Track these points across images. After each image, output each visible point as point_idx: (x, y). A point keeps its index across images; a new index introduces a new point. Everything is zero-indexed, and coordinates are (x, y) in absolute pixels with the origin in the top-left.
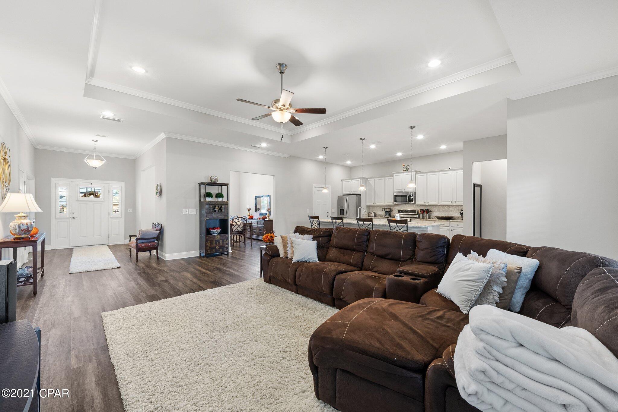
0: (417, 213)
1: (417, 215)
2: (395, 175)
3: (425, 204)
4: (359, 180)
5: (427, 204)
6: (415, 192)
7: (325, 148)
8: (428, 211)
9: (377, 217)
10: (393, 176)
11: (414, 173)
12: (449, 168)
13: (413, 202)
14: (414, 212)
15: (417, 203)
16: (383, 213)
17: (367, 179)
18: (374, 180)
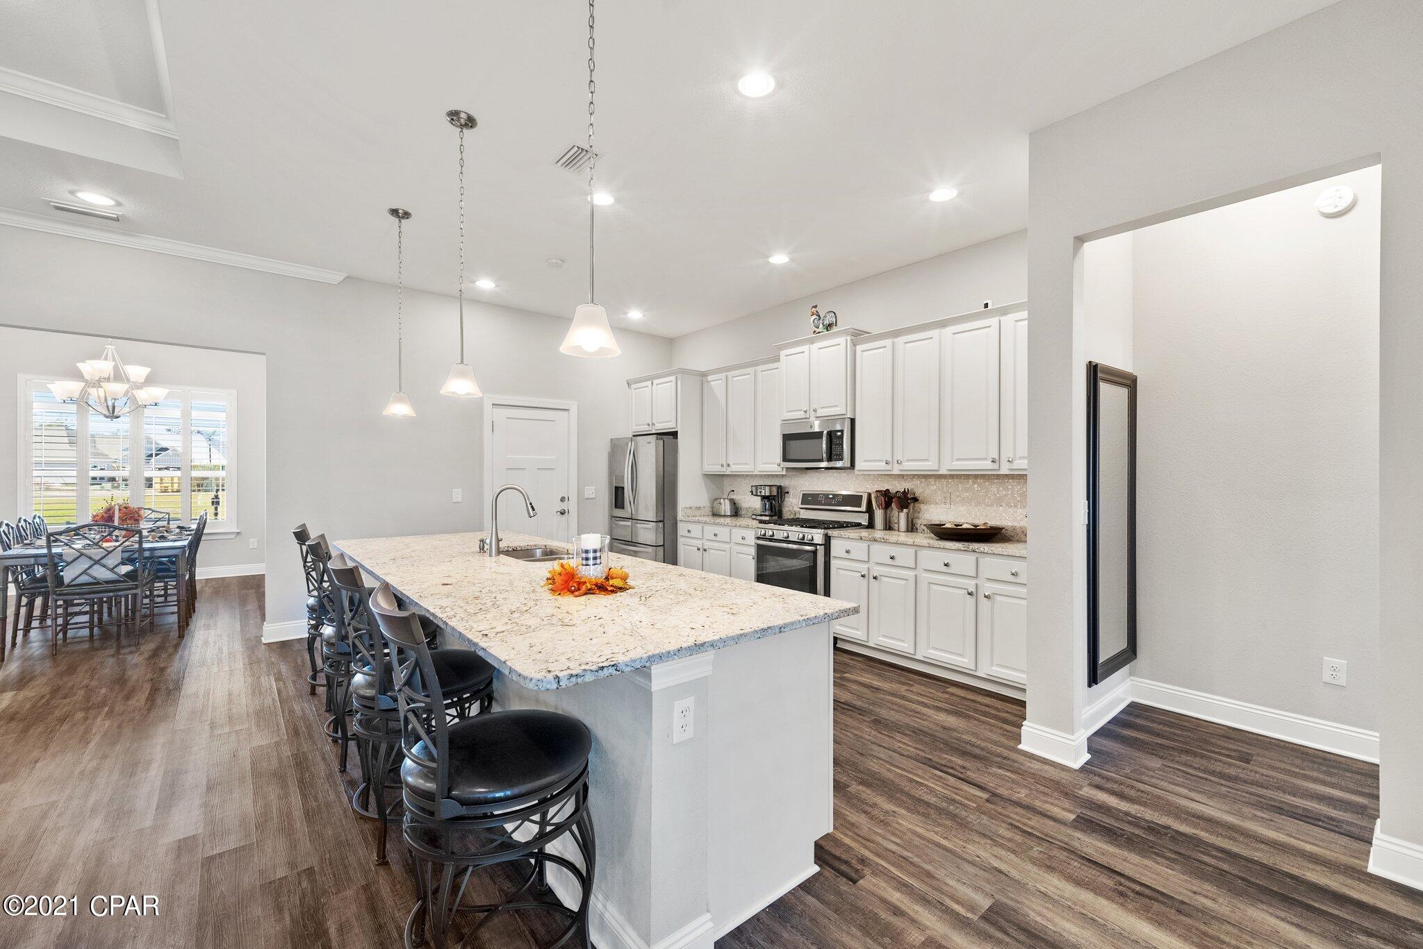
0: (863, 508)
1: (867, 516)
2: (783, 353)
3: (889, 467)
4: (673, 378)
5: (896, 472)
6: (853, 421)
7: (394, 212)
8: (906, 500)
9: (741, 516)
10: (777, 359)
11: (849, 338)
12: (986, 306)
13: (846, 462)
14: (854, 500)
15: (859, 464)
16: (756, 503)
17: (704, 375)
18: (724, 380)
